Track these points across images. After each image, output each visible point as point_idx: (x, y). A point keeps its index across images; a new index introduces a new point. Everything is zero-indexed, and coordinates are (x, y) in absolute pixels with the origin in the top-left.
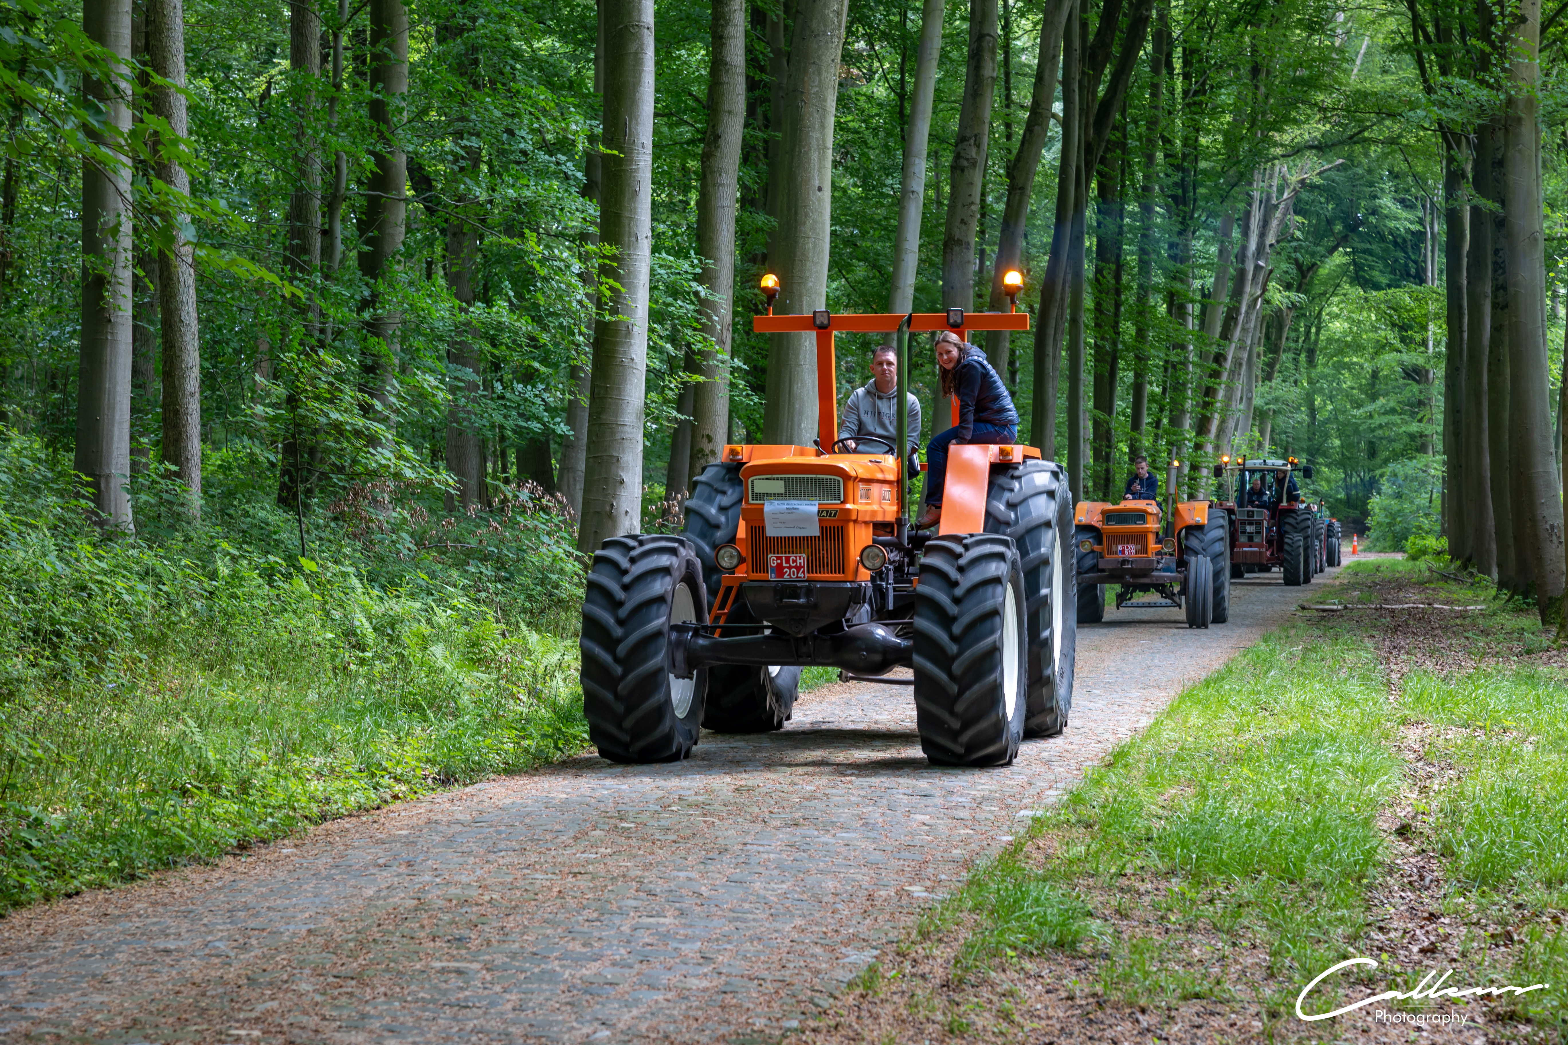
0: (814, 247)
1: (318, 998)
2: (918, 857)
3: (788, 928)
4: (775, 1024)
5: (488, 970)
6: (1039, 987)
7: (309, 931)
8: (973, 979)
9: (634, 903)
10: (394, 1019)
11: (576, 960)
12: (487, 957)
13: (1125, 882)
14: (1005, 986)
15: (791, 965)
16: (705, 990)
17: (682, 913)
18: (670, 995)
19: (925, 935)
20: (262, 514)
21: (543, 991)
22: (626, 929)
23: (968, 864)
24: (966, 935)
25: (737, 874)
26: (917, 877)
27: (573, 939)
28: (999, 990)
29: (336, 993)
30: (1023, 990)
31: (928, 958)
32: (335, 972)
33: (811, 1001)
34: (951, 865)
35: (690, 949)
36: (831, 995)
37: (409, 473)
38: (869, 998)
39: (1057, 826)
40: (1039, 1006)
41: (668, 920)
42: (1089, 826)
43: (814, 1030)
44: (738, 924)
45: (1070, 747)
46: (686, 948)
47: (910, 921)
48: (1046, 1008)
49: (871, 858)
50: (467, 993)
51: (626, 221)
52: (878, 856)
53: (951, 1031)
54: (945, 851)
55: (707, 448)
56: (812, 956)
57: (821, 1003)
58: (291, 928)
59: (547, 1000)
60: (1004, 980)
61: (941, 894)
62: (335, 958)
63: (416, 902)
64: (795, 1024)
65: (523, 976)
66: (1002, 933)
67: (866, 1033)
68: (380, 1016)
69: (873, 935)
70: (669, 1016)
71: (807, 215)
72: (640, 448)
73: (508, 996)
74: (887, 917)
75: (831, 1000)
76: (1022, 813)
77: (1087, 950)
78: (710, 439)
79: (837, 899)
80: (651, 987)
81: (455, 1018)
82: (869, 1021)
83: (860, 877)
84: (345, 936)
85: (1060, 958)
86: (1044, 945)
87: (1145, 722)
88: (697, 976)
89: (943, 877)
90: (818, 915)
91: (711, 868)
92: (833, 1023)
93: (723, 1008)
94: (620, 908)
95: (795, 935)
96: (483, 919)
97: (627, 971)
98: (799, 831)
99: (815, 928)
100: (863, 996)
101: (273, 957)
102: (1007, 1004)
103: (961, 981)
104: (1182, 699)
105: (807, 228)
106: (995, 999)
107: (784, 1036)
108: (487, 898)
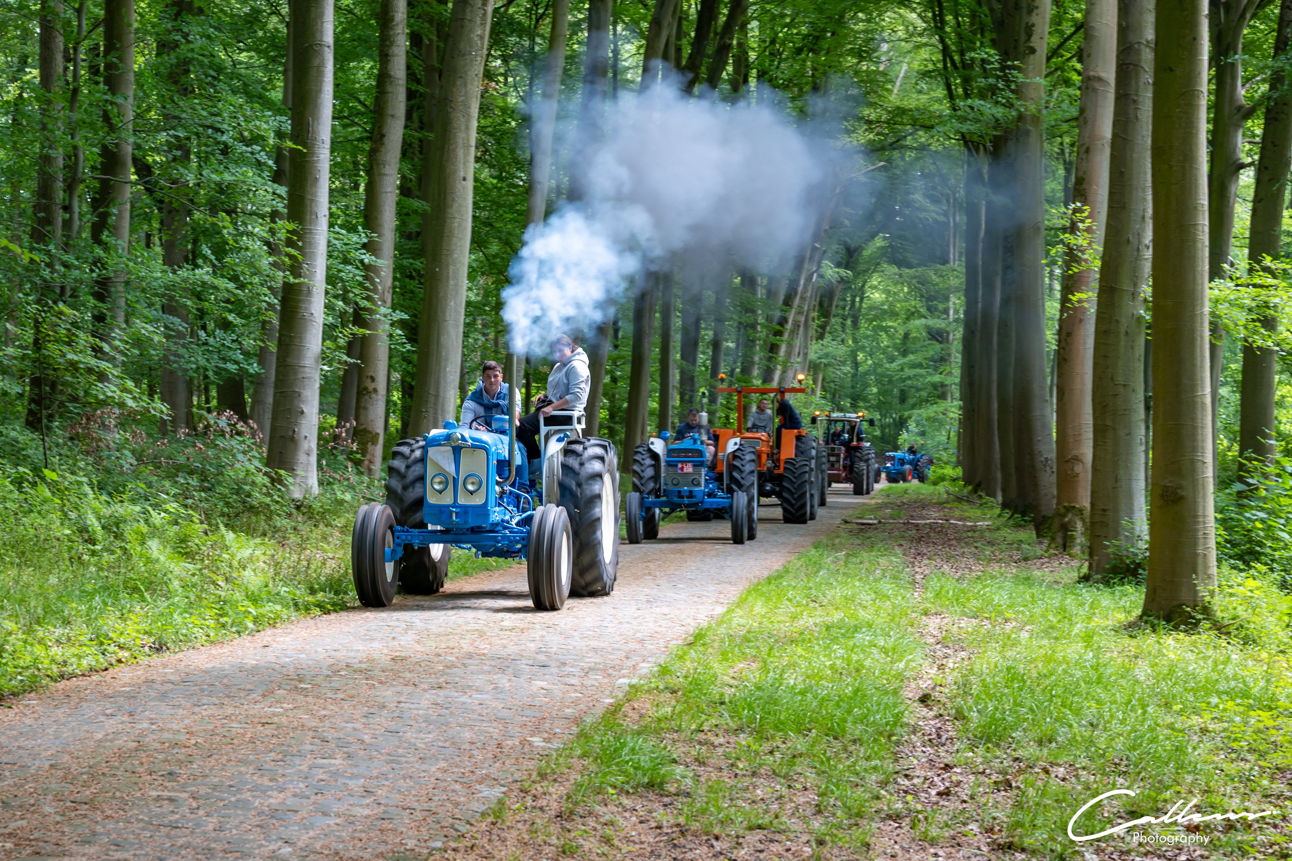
0: (460, 225)
1: (58, 818)
2: (538, 715)
3: (433, 769)
4: (423, 844)
5: (194, 798)
6: (634, 819)
7: (51, 765)
8: (581, 812)
9: (310, 747)
10: (119, 835)
11: (264, 792)
12: (194, 789)
13: (701, 736)
14: (607, 817)
15: (436, 798)
16: (367, 817)
17: (349, 756)
18: (338, 821)
19: (543, 776)
20: (13, 434)
21: (238, 815)
22: (304, 768)
23: (578, 721)
24: (575, 777)
25: (393, 726)
26: (536, 731)
27: (262, 775)
28: (602, 820)
29: (73, 814)
30: (621, 820)
31: (545, 794)
32: (72, 798)
33: (452, 826)
34: (564, 721)
35: (356, 785)
36: (468, 822)
37: (130, 403)
38: (498, 825)
39: (649, 691)
40: (634, 833)
41: (338, 762)
42: (674, 692)
43: (454, 850)
44: (394, 765)
45: (659, 629)
46: (352, 783)
47: (531, 765)
48: (640, 834)
49: (500, 715)
50: (177, 816)
51: (308, 202)
52: (505, 713)
53: (564, 852)
54: (559, 710)
55: (371, 386)
56: (453, 791)
57: (460, 828)
58: (37, 763)
59: (241, 823)
60: (606, 812)
61: (556, 744)
62: (72, 787)
63: (136, 744)
64: (439, 844)
65: (222, 804)
66: (605, 774)
67: (495, 853)
68: (108, 833)
69: (501, 775)
70: (339, 837)
71: (453, 200)
72: (318, 385)
73: (210, 819)
74: (513, 761)
75: (468, 826)
76: (621, 681)
77: (672, 788)
78: (373, 379)
79: (473, 747)
80: (325, 814)
81: (168, 836)
82: (498, 843)
83: (491, 730)
84: (80, 770)
85: (651, 796)
86: (638, 785)
87: (719, 610)
88: (361, 805)
89: (558, 730)
90: (458, 759)
91: (371, 721)
92: (469, 844)
93: (382, 831)
94: (299, 751)
95: (439, 775)
96: (190, 759)
97: (305, 801)
98: (442, 693)
99: (456, 770)
100: (493, 824)
101: (22, 786)
102: (608, 831)
103: (571, 813)
104: (749, 592)
105: (453, 211)
106: (599, 827)
107: (430, 854)
108: (193, 742)
